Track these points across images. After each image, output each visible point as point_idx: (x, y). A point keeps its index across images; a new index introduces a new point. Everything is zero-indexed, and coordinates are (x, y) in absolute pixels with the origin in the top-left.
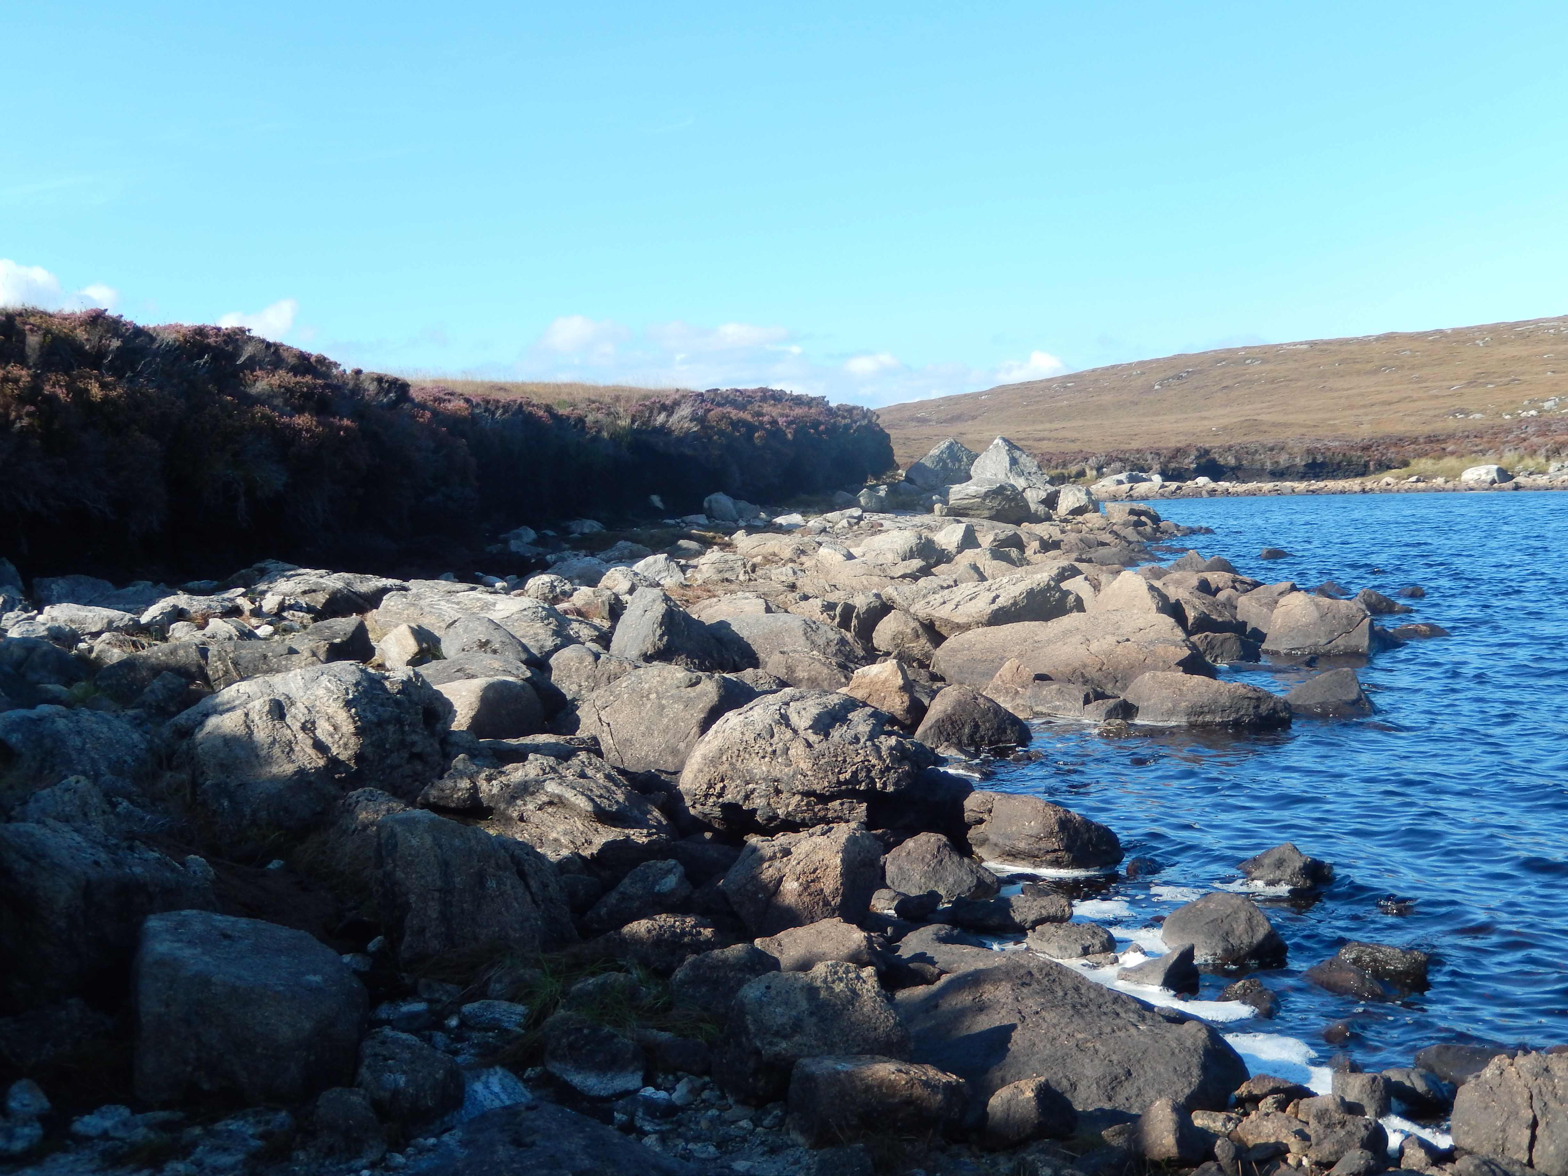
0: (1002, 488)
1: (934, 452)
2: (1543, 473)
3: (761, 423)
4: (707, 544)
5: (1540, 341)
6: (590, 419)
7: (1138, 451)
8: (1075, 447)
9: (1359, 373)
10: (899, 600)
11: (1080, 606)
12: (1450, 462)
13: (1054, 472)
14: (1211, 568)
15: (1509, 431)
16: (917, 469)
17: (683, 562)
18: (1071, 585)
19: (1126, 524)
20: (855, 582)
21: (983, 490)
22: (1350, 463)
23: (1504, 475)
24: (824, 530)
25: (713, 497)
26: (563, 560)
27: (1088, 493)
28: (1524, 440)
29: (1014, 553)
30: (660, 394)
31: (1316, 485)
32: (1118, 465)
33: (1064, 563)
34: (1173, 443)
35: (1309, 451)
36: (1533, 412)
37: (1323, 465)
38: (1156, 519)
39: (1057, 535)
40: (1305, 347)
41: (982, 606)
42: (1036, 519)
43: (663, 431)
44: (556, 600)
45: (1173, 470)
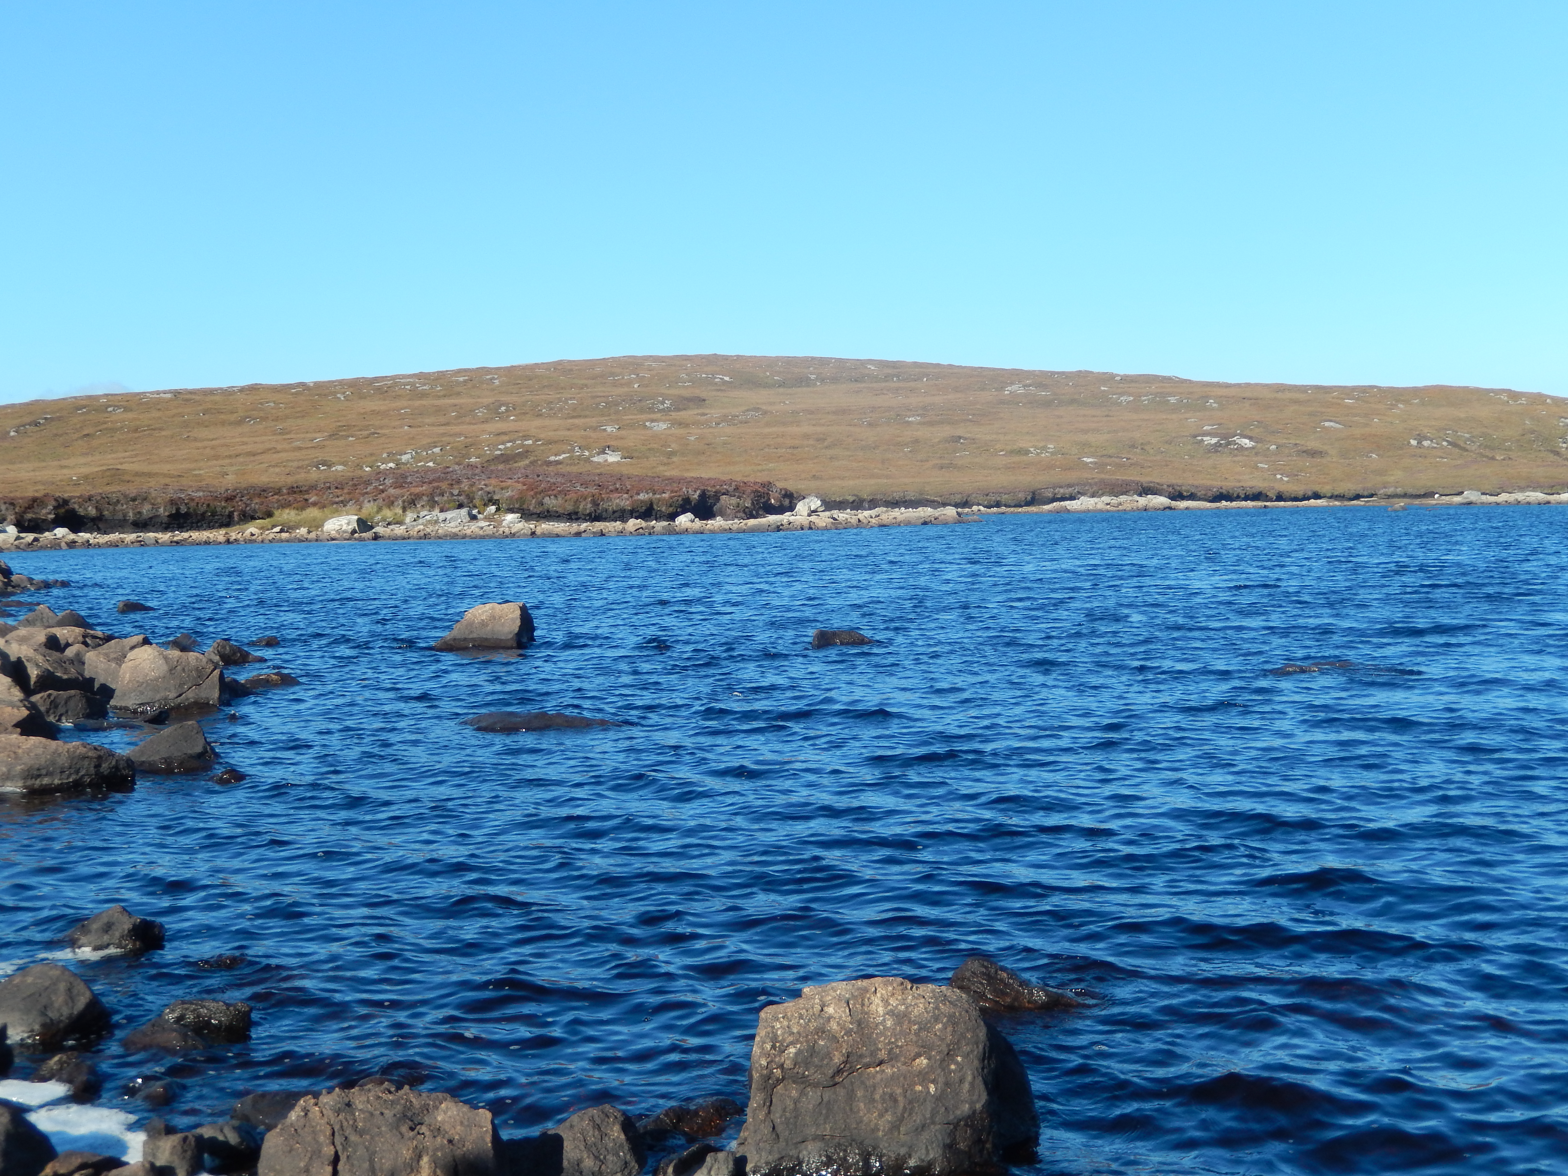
2: (400, 523)
5: (398, 397)
9: (223, 423)
12: (312, 513)
14: (62, 623)
22: (214, 514)
23: (364, 525)
28: (383, 491)
31: (180, 536)
34: (31, 492)
35: (172, 502)
36: (392, 465)
37: (187, 515)
38: (7, 573)
40: (169, 396)
45: (30, 520)
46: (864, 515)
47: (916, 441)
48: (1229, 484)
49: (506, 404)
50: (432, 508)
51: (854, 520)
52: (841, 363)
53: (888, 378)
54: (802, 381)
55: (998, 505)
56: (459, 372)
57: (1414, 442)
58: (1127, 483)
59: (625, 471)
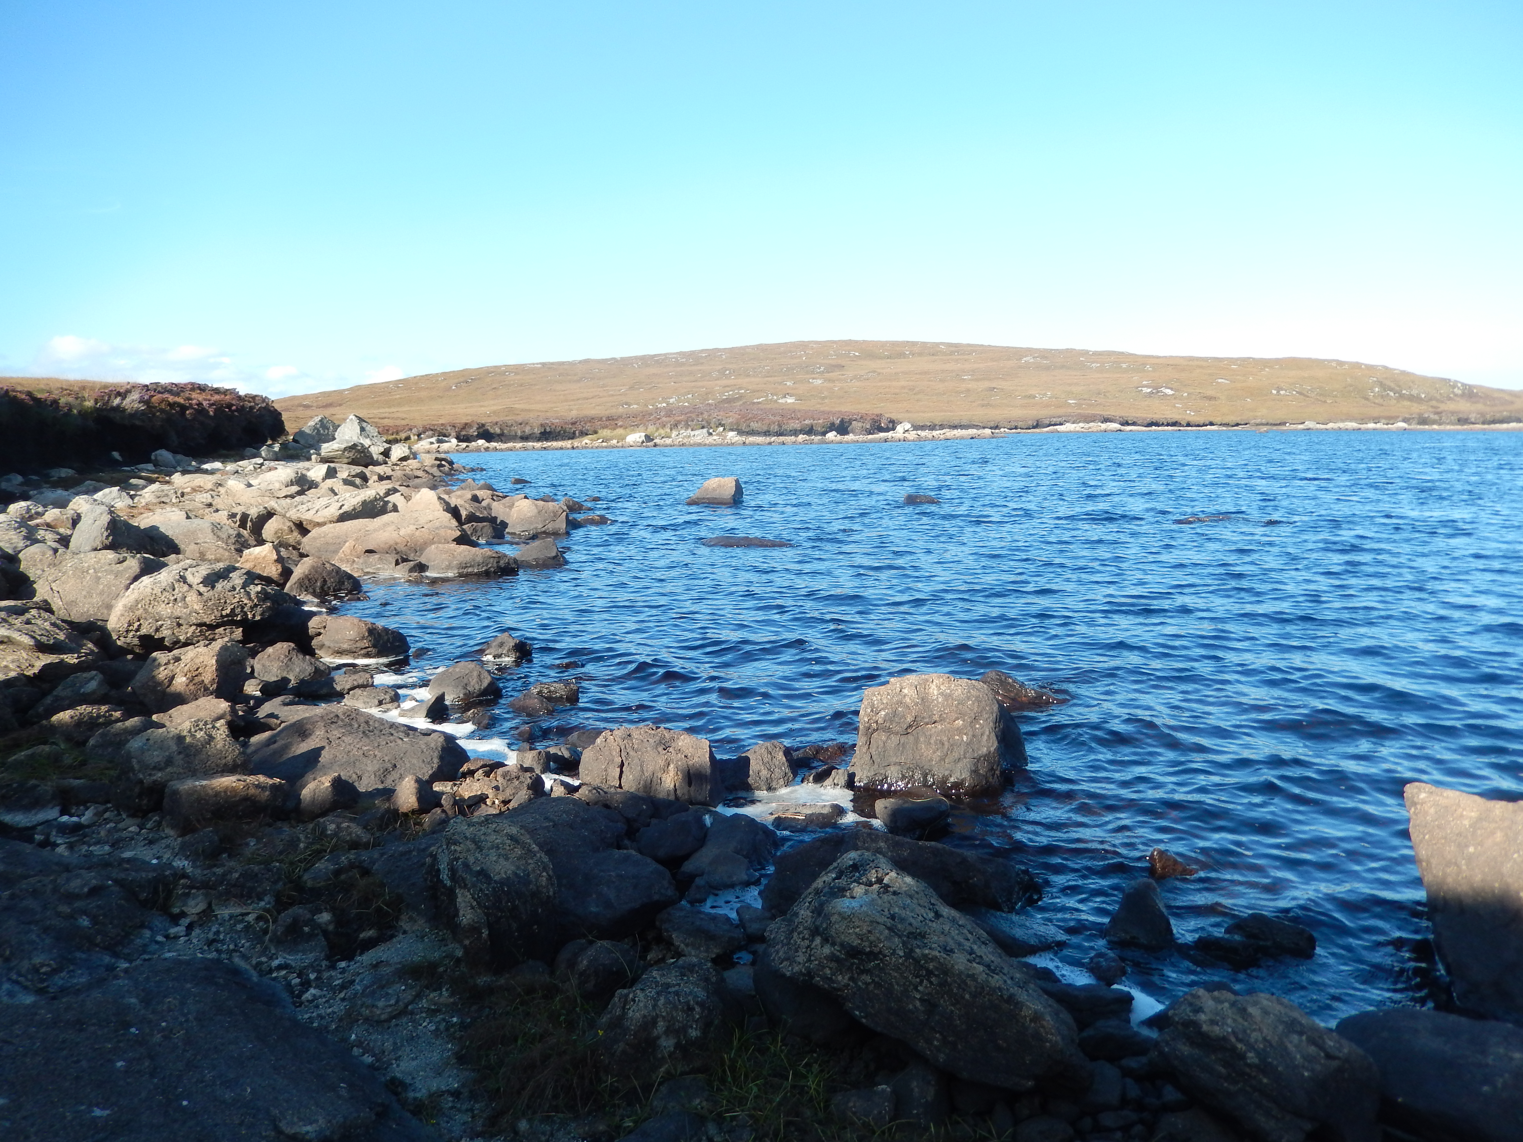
0: (355, 445)
1: (312, 423)
2: (669, 437)
3: (191, 404)
4: (151, 481)
5: (667, 365)
6: (62, 401)
7: (442, 425)
8: (404, 423)
9: (570, 381)
10: (278, 509)
11: (395, 509)
12: (620, 431)
13: (391, 437)
14: (479, 488)
15: (651, 414)
16: (301, 433)
17: (132, 493)
18: (394, 498)
19: (432, 466)
20: (252, 501)
21: (343, 446)
22: (565, 432)
23: (649, 438)
24: (237, 472)
25: (159, 452)
26: (42, 493)
27: (410, 448)
28: (659, 419)
29: (358, 481)
30: (115, 385)
31: (546, 444)
32: (430, 433)
33: (390, 486)
34: (463, 420)
35: (542, 425)
36: (664, 405)
37: (550, 432)
38: (451, 463)
39: (389, 472)
40: (539, 366)
41: (333, 511)
42: (376, 463)
43: (118, 408)
44: (31, 518)
45: (464, 436)
46: (936, 433)
47: (968, 390)
48: (1156, 417)
49: (729, 369)
50: (687, 429)
51: (930, 436)
52: (924, 344)
53: (952, 353)
54: (901, 355)
55: (1016, 428)
56: (702, 351)
57: (1274, 392)
58: (1094, 415)
59: (797, 407)
